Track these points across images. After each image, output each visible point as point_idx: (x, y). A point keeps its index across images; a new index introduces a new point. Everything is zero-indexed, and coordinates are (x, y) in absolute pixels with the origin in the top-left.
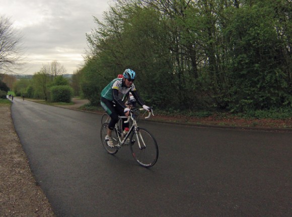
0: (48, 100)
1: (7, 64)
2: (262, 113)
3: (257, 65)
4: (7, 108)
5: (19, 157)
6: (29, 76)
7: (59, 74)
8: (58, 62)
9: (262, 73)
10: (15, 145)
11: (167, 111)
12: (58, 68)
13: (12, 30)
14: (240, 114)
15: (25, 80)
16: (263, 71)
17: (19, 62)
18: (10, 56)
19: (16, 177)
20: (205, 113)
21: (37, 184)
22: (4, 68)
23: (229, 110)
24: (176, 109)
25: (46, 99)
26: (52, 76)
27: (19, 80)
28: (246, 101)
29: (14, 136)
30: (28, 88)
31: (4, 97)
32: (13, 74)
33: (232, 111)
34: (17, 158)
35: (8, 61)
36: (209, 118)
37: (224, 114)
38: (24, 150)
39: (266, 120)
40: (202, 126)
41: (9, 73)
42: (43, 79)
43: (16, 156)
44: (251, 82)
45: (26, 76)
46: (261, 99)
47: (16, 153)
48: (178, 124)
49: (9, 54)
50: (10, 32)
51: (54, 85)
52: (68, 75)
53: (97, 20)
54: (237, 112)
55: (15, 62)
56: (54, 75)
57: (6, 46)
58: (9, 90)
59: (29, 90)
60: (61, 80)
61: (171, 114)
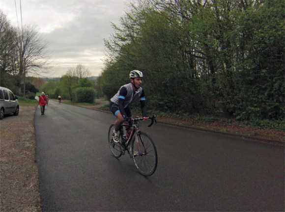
0: (73, 101)
1: (34, 68)
2: (269, 123)
3: (264, 71)
4: (34, 108)
5: (30, 143)
6: (57, 79)
7: (84, 76)
8: (82, 65)
9: (270, 80)
10: (30, 135)
11: (177, 114)
12: (83, 70)
13: (38, 38)
14: (246, 122)
15: (52, 82)
16: (271, 78)
17: (46, 66)
18: (38, 60)
19: (22, 156)
20: (212, 118)
21: (36, 162)
22: (32, 71)
23: (236, 116)
24: (185, 112)
25: (71, 100)
26: (78, 78)
27: (47, 82)
28: (253, 108)
29: (32, 129)
30: (55, 90)
31: (33, 98)
32: (40, 77)
33: (238, 117)
34: (28, 144)
35: (35, 66)
36: (214, 124)
37: (230, 120)
38: (35, 139)
39: (271, 130)
40: (204, 130)
41: (37, 76)
42: (69, 81)
43: (27, 143)
44: (258, 89)
45: (54, 78)
46: (269, 108)
47: (28, 141)
48: (183, 127)
49: (36, 59)
50: (37, 40)
51: (78, 86)
52: (92, 77)
53: (115, 26)
54: (243, 120)
55: (43, 66)
56: (79, 77)
57: (33, 51)
58: (38, 92)
59: (56, 91)
60: (85, 82)
61: (181, 117)
